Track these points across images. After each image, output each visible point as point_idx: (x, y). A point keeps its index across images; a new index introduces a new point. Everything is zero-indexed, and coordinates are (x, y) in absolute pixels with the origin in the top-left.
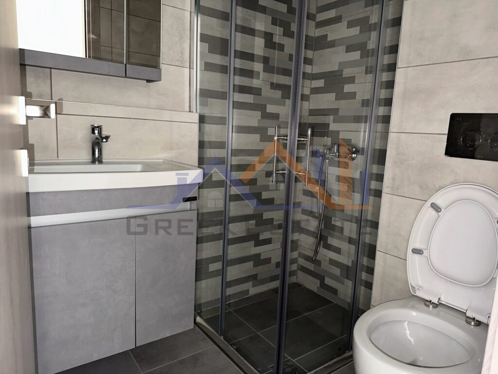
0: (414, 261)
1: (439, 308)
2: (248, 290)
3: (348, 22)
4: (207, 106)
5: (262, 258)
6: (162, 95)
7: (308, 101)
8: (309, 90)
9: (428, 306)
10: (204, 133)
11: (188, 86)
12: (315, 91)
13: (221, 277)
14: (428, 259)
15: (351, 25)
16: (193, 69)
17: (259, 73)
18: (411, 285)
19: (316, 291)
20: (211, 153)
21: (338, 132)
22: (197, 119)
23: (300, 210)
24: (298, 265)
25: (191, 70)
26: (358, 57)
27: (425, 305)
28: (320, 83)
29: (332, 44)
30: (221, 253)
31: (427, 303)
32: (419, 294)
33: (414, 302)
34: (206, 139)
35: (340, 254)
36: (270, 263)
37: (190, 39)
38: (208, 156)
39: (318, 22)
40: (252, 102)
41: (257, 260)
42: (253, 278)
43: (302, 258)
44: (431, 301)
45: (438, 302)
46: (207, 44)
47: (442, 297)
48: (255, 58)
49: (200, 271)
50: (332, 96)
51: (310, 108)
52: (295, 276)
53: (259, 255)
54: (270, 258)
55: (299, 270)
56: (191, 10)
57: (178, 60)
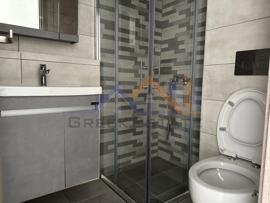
0: (221, 135)
1: (237, 160)
2: (130, 161)
3: (179, 12)
4: (105, 57)
5: (138, 142)
6: (80, 51)
7: (160, 55)
8: (160, 49)
9: (230, 159)
10: (103, 72)
11: (94, 46)
12: (163, 50)
13: (114, 153)
14: (229, 133)
15: (181, 13)
16: (96, 37)
17: (132, 40)
18: (220, 148)
19: (168, 160)
20: (107, 83)
21: (177, 71)
22: (99, 64)
23: (158, 115)
24: (158, 146)
25: (95, 38)
26: (185, 30)
27: (229, 159)
28: (166, 46)
29: (172, 24)
30: (114, 140)
31: (230, 157)
32: (225, 153)
33: (222, 158)
34: (104, 75)
35: (181, 138)
36: (142, 145)
37: (95, 21)
38: (106, 85)
39: (163, 13)
40: (129, 56)
41: (135, 143)
42: (133, 154)
43: (160, 142)
44: (232, 157)
45: (236, 157)
46: (104, 24)
47: (238, 154)
48: (130, 32)
49: (103, 149)
50: (172, 52)
51: (161, 59)
52: (157, 153)
53: (136, 140)
54: (142, 143)
55: (159, 149)
56: (94, 6)
57: (88, 32)
